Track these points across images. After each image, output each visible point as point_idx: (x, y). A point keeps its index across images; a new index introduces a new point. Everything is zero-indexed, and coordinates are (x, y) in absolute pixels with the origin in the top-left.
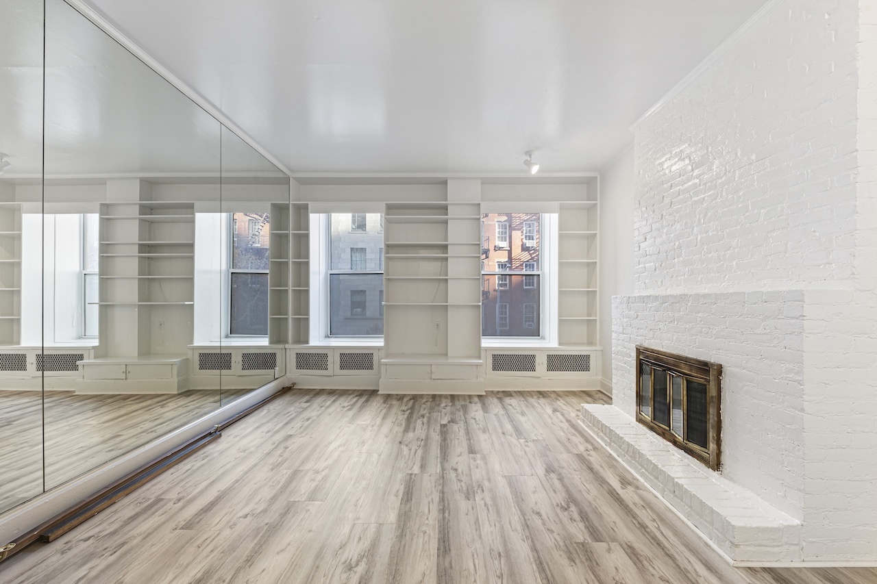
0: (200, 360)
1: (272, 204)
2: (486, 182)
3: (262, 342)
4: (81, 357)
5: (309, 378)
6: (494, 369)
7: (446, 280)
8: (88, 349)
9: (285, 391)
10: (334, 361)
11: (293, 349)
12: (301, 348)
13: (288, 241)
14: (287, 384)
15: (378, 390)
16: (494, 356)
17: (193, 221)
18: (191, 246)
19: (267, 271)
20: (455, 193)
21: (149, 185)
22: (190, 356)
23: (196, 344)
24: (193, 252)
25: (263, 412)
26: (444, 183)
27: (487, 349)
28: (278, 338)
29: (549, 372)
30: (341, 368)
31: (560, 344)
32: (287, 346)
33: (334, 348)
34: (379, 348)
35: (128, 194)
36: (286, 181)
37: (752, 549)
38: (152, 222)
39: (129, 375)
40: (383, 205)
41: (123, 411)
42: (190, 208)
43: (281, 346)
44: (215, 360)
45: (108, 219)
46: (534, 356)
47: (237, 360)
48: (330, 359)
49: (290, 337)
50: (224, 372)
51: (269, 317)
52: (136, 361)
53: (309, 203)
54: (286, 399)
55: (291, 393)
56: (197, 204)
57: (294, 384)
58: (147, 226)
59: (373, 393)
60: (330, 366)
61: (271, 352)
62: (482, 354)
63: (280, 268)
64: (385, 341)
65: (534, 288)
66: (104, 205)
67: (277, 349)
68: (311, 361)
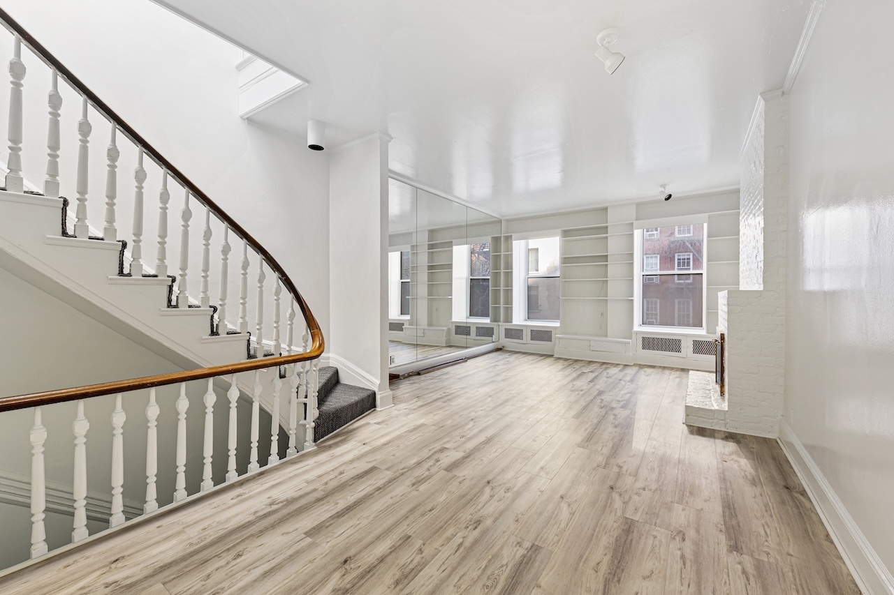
0: (456, 329)
1: (491, 237)
2: (639, 205)
3: (486, 321)
4: (403, 324)
5: (511, 344)
6: (644, 348)
7: (606, 282)
8: (405, 320)
9: (498, 350)
10: (527, 335)
11: (504, 326)
12: (508, 326)
13: (500, 259)
14: (500, 347)
16: (644, 339)
17: (452, 250)
18: (451, 264)
19: (489, 277)
20: (613, 216)
21: (432, 232)
22: (451, 326)
23: (453, 320)
24: (452, 268)
25: (487, 356)
26: (605, 210)
27: (637, 333)
28: (496, 320)
29: (695, 354)
30: (531, 340)
31: (708, 333)
32: (500, 323)
33: (527, 326)
34: (555, 328)
35: (423, 239)
36: (500, 221)
37: (696, 418)
39: (424, 335)
40: (559, 231)
42: (450, 244)
43: (497, 323)
44: (463, 330)
46: (680, 341)
47: (473, 331)
48: (524, 333)
49: (502, 319)
50: (468, 337)
51: (490, 306)
52: (427, 327)
53: (513, 234)
54: (499, 353)
55: (501, 351)
56: (454, 241)
57: (503, 347)
58: (431, 255)
59: (552, 356)
60: (524, 337)
61: (492, 327)
62: (634, 336)
63: (496, 275)
64: (561, 324)
65: (689, 281)
66: (412, 246)
67: (494, 325)
68: (514, 333)
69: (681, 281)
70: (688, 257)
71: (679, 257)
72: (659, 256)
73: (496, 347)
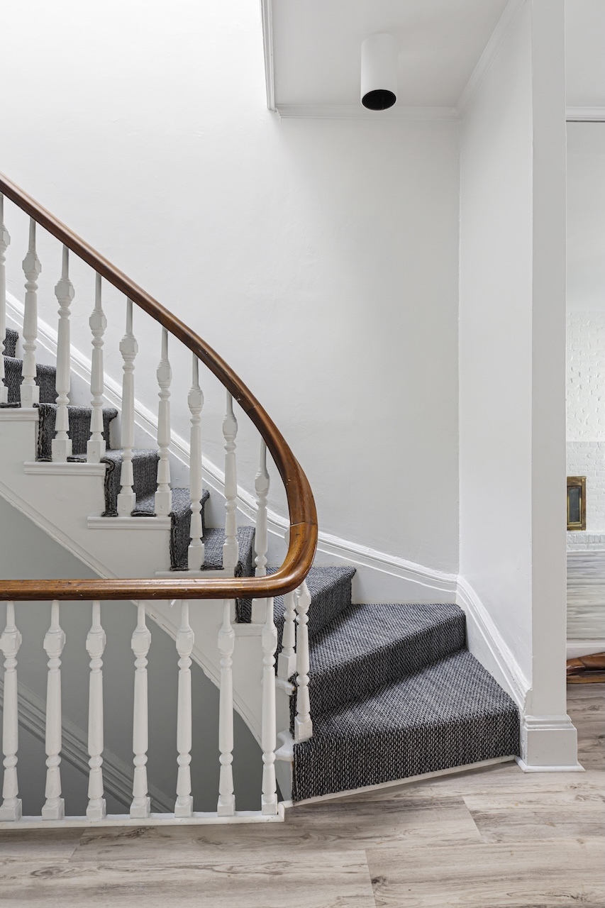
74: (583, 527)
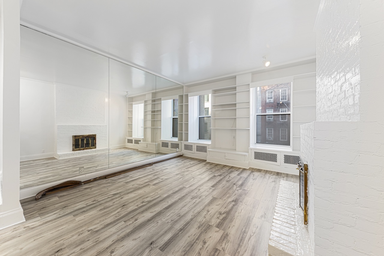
0: (162, 144)
1: (179, 95)
2: (253, 73)
3: (176, 140)
4: (140, 141)
5: (187, 153)
7: (235, 119)
8: (141, 139)
10: (194, 148)
11: (184, 143)
12: (186, 143)
13: (183, 107)
14: (181, 154)
15: (206, 160)
16: (255, 153)
17: (161, 103)
18: (161, 110)
19: (177, 117)
20: (239, 81)
21: (153, 94)
22: (160, 143)
24: (161, 112)
26: (235, 77)
28: (181, 139)
29: (285, 164)
30: (197, 151)
31: (293, 150)
32: (182, 142)
33: (194, 143)
34: (209, 145)
35: (149, 97)
36: (182, 87)
38: (155, 104)
39: (148, 147)
40: (212, 90)
41: (142, 156)
42: (160, 99)
44: (165, 144)
45: (146, 105)
46: (277, 155)
47: (170, 145)
49: (183, 139)
50: (167, 148)
51: (178, 132)
52: (150, 143)
53: (189, 94)
54: (178, 158)
55: (182, 157)
56: (162, 98)
57: (183, 154)
58: (153, 106)
60: (193, 150)
61: (178, 143)
62: (250, 151)
63: (181, 115)
64: (212, 142)
65: (286, 121)
66: (145, 101)
67: (179, 142)
68: (188, 147)
69: (282, 121)
70: (285, 110)
71: (282, 110)
72: (273, 110)
73: (179, 155)
74: (95, 148)
